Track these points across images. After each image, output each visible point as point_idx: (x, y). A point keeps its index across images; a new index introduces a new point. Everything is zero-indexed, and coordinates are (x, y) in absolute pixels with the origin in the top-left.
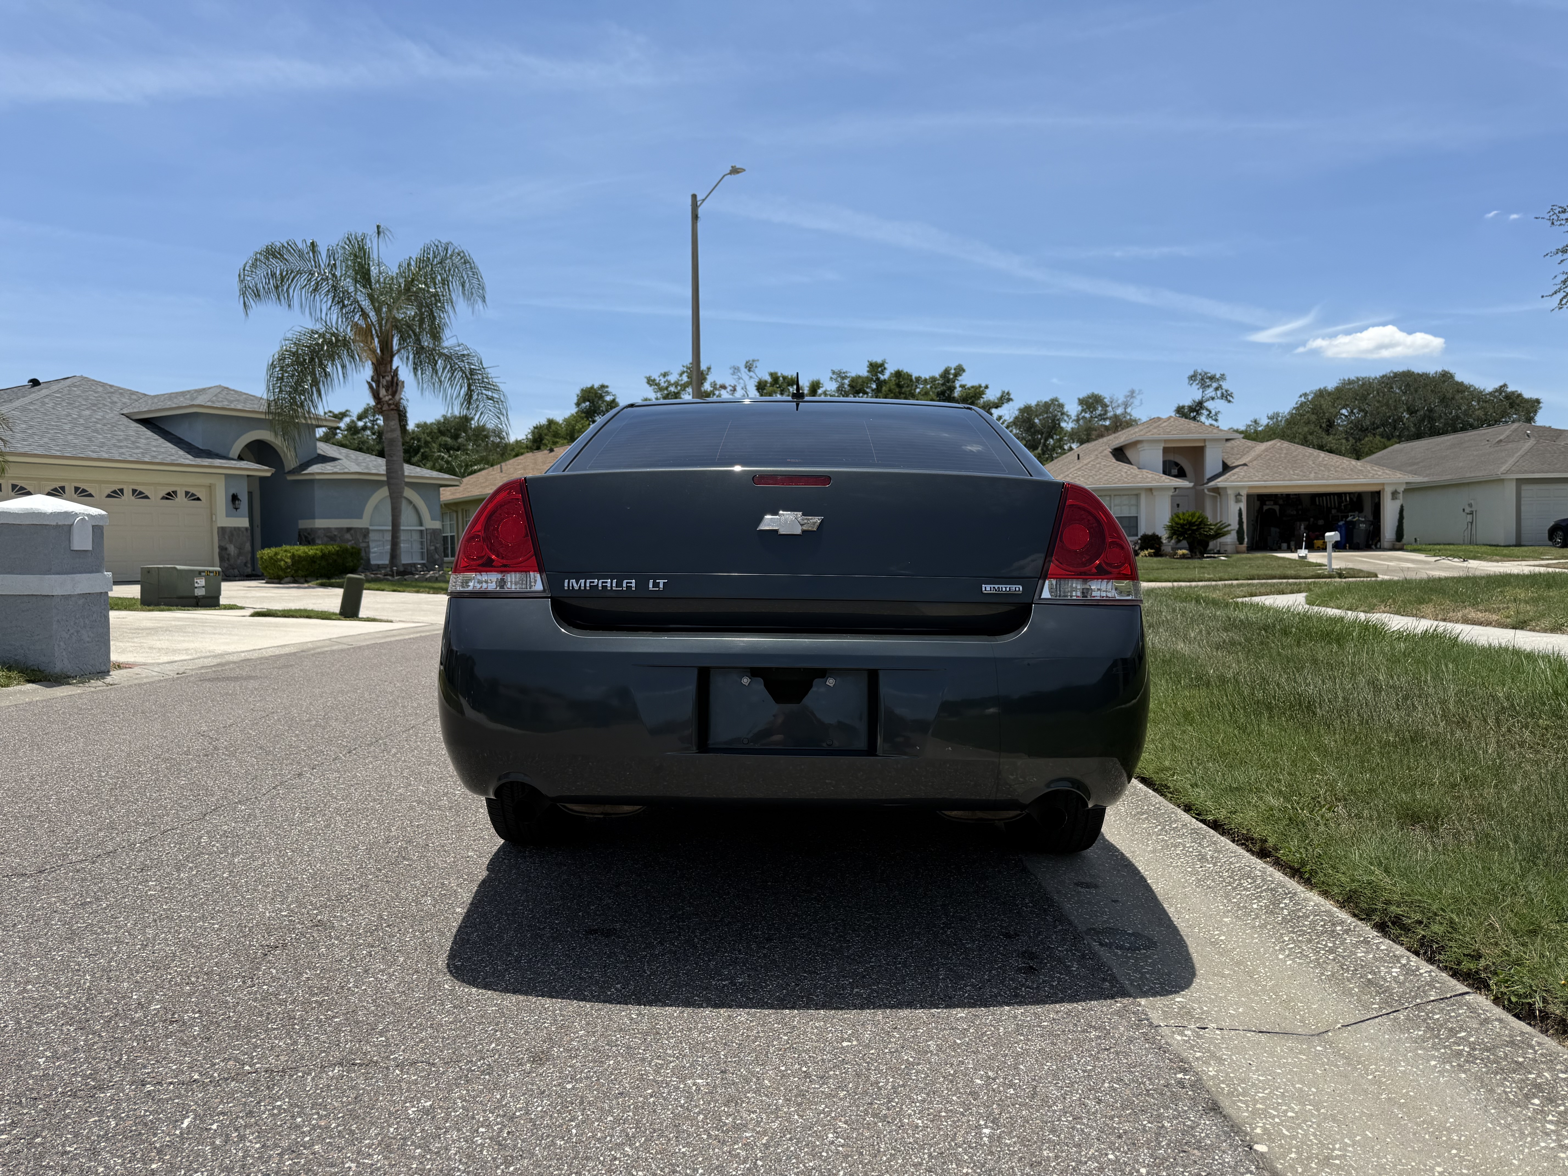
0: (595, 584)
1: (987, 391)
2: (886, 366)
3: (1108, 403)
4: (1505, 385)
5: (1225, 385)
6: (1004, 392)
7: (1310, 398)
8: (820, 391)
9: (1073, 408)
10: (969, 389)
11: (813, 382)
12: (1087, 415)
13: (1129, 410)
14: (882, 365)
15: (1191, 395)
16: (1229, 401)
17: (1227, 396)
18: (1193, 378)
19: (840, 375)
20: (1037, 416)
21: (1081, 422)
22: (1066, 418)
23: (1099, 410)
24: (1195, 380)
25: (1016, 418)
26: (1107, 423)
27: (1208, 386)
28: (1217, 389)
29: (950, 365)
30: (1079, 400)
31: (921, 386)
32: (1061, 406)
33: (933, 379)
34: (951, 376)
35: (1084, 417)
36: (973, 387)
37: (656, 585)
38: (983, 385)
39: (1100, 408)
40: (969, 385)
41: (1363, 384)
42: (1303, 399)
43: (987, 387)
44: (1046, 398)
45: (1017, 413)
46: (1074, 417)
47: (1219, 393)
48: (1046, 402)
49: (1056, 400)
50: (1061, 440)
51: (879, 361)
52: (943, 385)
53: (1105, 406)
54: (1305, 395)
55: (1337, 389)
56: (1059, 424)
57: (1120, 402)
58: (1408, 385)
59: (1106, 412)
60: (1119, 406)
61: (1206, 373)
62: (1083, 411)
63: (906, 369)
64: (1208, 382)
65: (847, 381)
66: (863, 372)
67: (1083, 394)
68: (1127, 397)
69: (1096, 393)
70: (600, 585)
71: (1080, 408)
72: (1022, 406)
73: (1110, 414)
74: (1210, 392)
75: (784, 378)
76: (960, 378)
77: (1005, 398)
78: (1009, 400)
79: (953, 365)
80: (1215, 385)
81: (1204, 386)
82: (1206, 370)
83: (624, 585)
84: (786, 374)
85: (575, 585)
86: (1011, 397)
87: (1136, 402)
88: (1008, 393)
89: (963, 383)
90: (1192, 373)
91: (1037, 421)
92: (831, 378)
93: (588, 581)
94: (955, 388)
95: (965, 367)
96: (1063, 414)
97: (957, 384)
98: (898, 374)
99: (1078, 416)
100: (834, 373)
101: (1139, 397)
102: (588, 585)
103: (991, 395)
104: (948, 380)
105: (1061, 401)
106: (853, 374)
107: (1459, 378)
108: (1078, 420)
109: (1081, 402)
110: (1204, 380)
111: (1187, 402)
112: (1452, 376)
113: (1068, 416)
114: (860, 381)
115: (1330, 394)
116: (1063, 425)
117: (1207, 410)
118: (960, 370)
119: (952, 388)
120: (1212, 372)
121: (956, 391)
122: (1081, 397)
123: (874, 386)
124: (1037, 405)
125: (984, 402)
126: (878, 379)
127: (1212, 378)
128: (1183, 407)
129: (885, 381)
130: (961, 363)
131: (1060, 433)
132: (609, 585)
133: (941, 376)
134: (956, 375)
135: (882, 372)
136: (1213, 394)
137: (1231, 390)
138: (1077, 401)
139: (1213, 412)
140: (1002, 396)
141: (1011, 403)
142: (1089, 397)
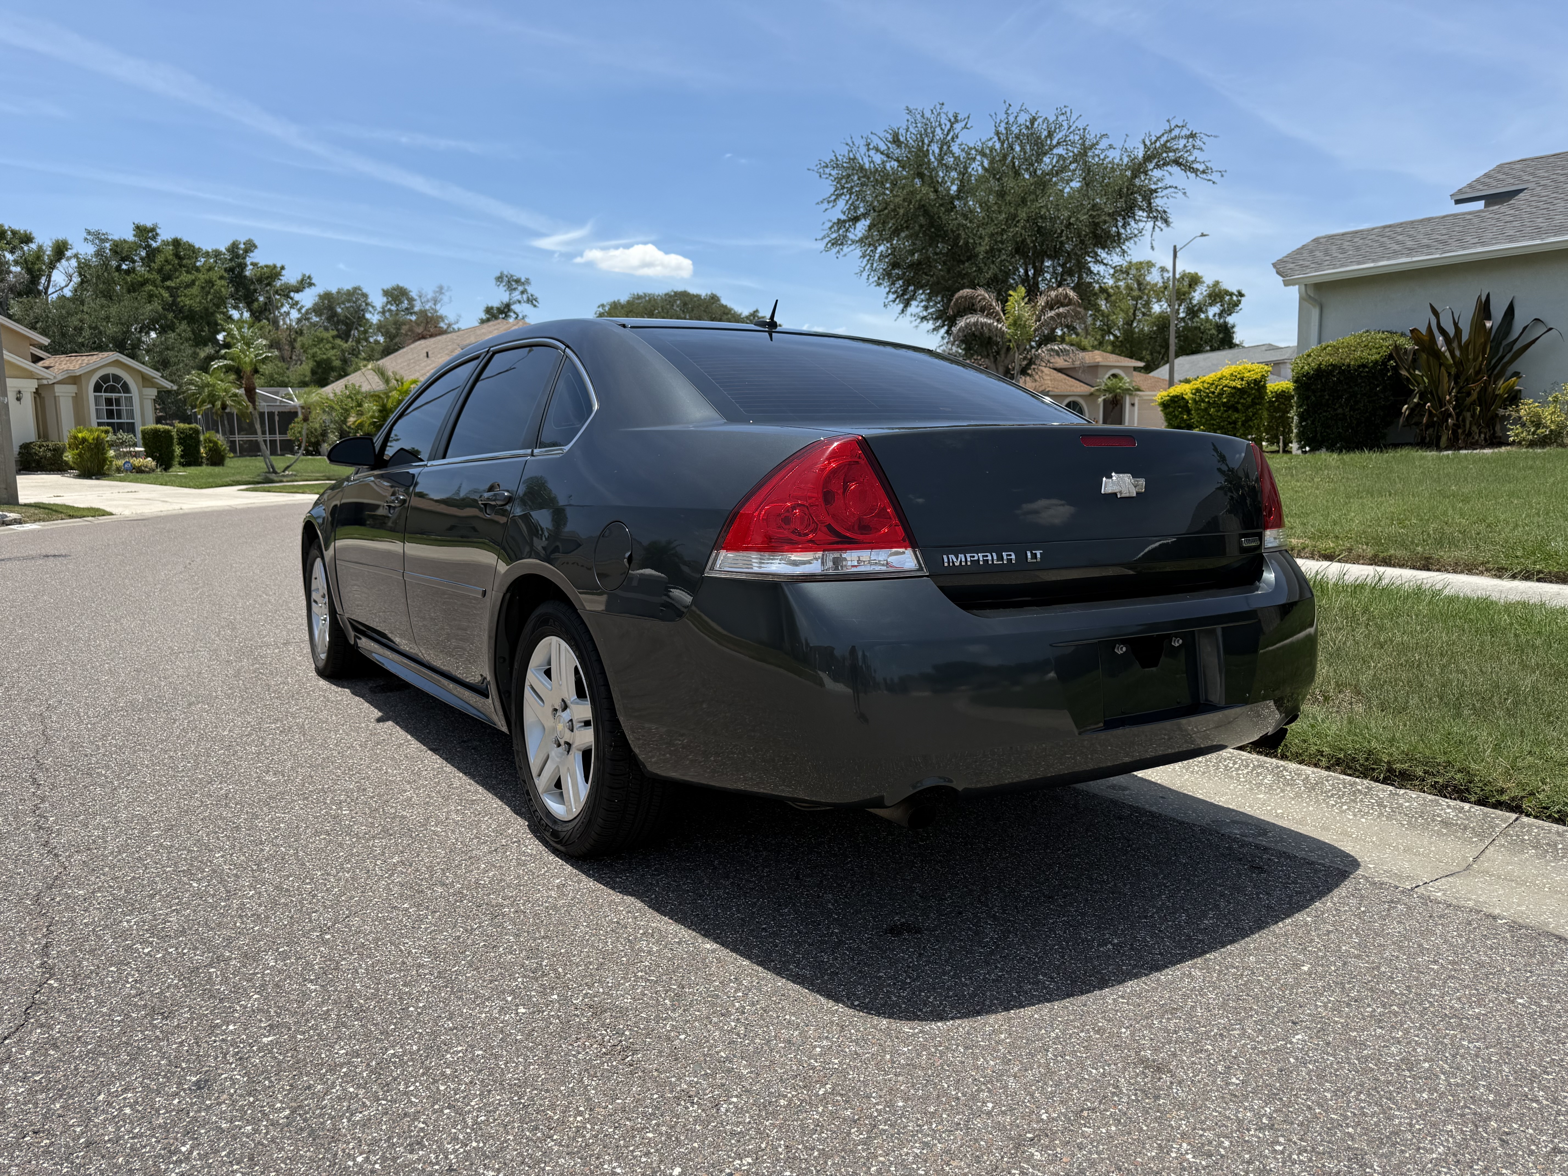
0: (976, 558)
1: (284, 272)
2: (158, 231)
3: (416, 297)
4: (757, 311)
5: (530, 290)
6: (304, 275)
7: (607, 309)
8: (68, 254)
9: (378, 300)
10: (262, 268)
11: (57, 241)
12: (393, 308)
13: (438, 307)
14: (153, 230)
15: (499, 296)
16: (535, 306)
17: (532, 301)
18: (500, 279)
19: (97, 237)
20: (339, 304)
21: (387, 314)
22: (370, 309)
23: (405, 304)
24: (502, 282)
25: (316, 304)
26: (414, 318)
27: (515, 289)
28: (522, 293)
29: (239, 239)
30: (384, 291)
31: (203, 260)
32: (365, 296)
33: (217, 254)
34: (241, 252)
35: (390, 310)
36: (267, 266)
37: (1034, 556)
38: (279, 265)
39: (406, 302)
40: (262, 263)
41: (650, 300)
42: (601, 309)
43: (283, 268)
44: (348, 286)
45: (317, 299)
46: (379, 309)
47: (525, 296)
48: (348, 290)
49: (359, 288)
50: (366, 332)
51: (149, 224)
52: (231, 260)
53: (411, 300)
54: (603, 306)
55: (628, 302)
56: (364, 315)
57: (429, 297)
58: (685, 304)
59: (413, 307)
60: (428, 301)
61: (512, 276)
62: (388, 303)
63: (186, 237)
64: (514, 285)
65: (107, 245)
66: (129, 235)
67: (388, 286)
68: (435, 292)
69: (401, 285)
70: (981, 559)
71: (385, 300)
72: (322, 293)
73: (416, 309)
74: (516, 295)
75: (14, 233)
76: (251, 255)
77: (305, 283)
78: (311, 284)
79: (242, 239)
80: (520, 288)
81: (511, 289)
82: (512, 273)
83: (1005, 557)
84: (16, 227)
85: (955, 560)
86: (313, 281)
87: (445, 298)
88: (309, 277)
89: (255, 261)
90: (499, 275)
91: (339, 310)
92: (86, 239)
93: (968, 556)
94: (246, 265)
95: (257, 242)
96: (367, 304)
97: (248, 261)
98: (176, 243)
99: (383, 308)
100: (89, 233)
101: (448, 294)
102: (969, 559)
103: (290, 277)
104: (238, 256)
105: (364, 291)
106: (116, 237)
107: (724, 301)
108: (383, 312)
109: (386, 293)
110: (511, 282)
111: (496, 304)
112: (718, 300)
113: (373, 307)
114: (126, 246)
115: (623, 307)
116: (368, 316)
117: (515, 313)
118: (250, 247)
119: (243, 266)
120: (517, 274)
121: (248, 269)
122: (385, 288)
123: (143, 253)
124: (338, 292)
125: (281, 285)
126: (149, 246)
127: (518, 281)
128: (492, 308)
129: (158, 250)
130: (252, 238)
131: (365, 324)
132: (990, 558)
133: (228, 250)
134: (247, 251)
135: (154, 238)
136: (519, 297)
137: (536, 295)
138: (381, 292)
139: (520, 316)
140: (302, 280)
141: (313, 287)
142: (394, 289)
